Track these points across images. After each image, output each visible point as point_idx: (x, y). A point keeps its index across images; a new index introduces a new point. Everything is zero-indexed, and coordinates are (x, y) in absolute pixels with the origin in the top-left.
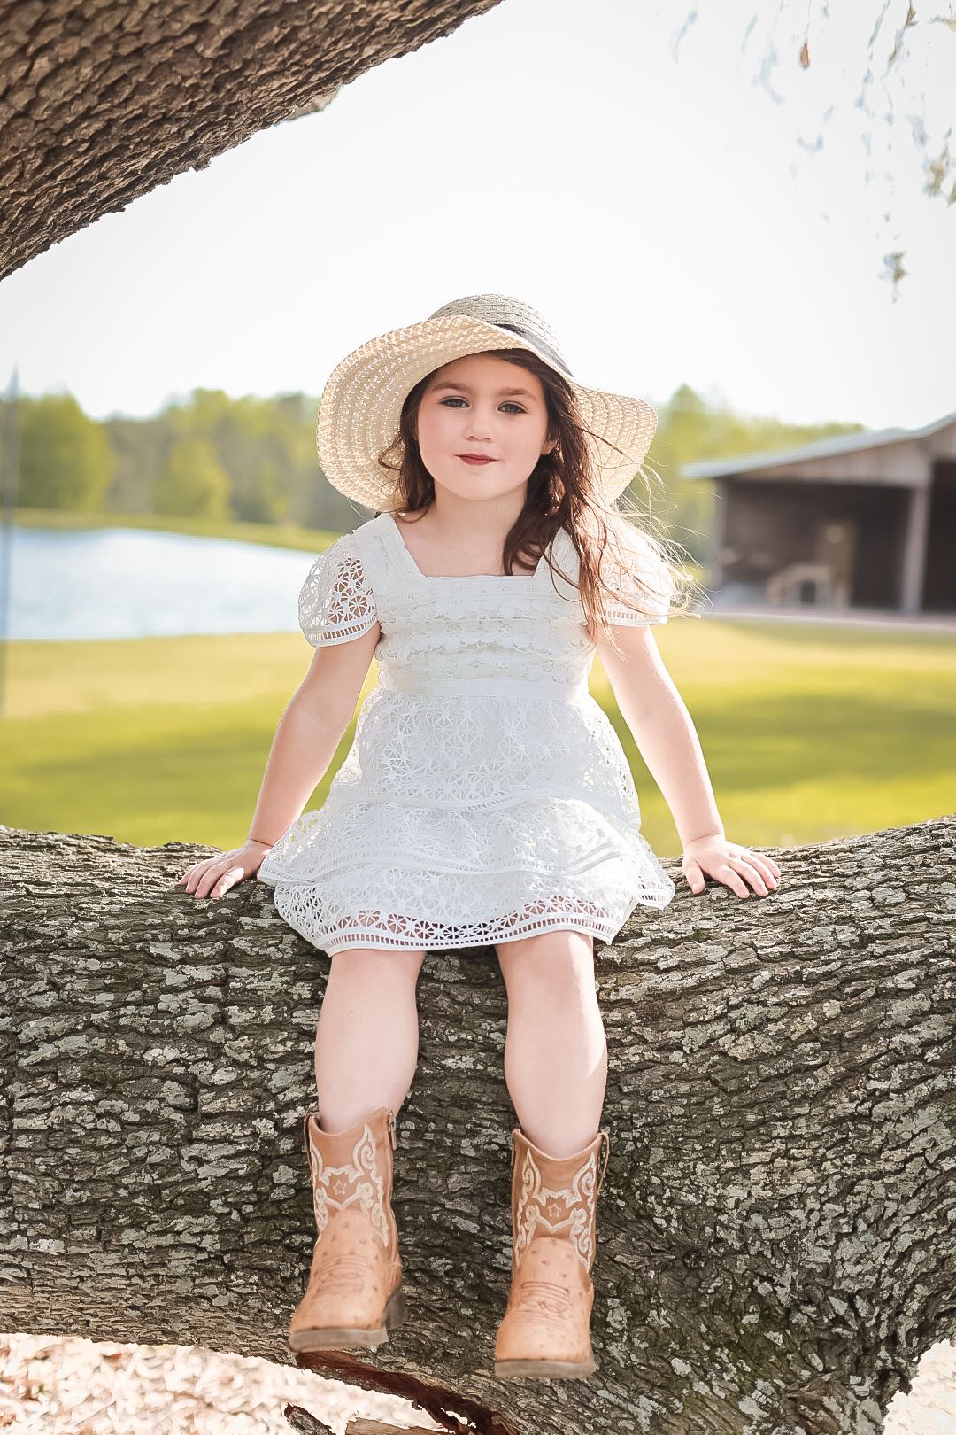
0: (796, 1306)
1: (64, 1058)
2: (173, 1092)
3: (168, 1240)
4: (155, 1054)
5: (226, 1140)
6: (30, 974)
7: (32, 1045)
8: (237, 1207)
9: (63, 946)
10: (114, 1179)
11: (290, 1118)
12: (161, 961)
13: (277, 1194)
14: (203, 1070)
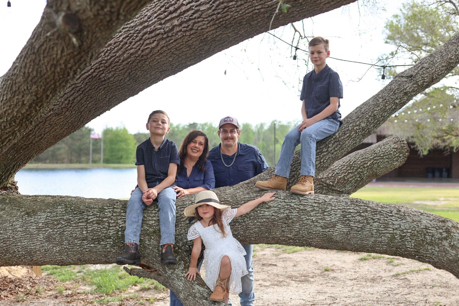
0: (182, 246)
1: (94, 221)
2: (107, 224)
3: (107, 243)
4: (104, 220)
5: (113, 229)
6: (90, 211)
7: (90, 219)
8: (115, 237)
9: (94, 208)
10: (100, 235)
11: (120, 226)
12: (105, 209)
13: (119, 236)
14: (110, 221)
